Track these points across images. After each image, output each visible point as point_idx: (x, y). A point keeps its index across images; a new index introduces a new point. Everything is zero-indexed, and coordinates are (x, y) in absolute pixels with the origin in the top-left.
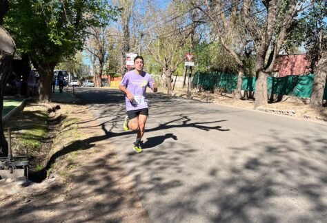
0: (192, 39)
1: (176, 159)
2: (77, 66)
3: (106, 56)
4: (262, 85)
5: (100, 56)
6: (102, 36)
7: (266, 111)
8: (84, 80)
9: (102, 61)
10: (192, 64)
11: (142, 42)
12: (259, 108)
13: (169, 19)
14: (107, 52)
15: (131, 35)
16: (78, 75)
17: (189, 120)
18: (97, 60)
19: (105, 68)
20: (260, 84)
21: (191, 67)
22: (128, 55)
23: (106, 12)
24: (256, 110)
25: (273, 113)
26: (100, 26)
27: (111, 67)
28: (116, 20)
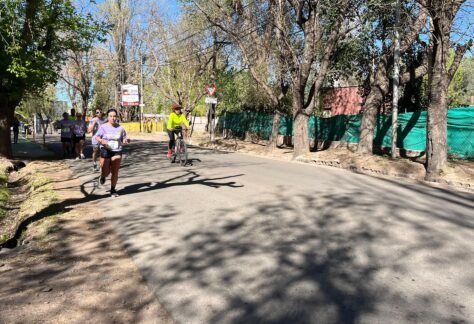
0: (214, 66)
1: (157, 223)
3: (91, 88)
4: (302, 128)
5: (83, 88)
6: (84, 60)
7: (307, 162)
9: (85, 97)
10: (214, 101)
11: (145, 68)
12: (297, 158)
13: (182, 37)
14: (93, 83)
15: (129, 58)
16: (48, 117)
17: (198, 176)
18: (78, 95)
19: (90, 105)
20: (300, 127)
21: (213, 105)
22: (124, 87)
23: (90, 31)
24: (293, 162)
25: (313, 164)
26: (82, 50)
27: (100, 105)
28: (105, 41)
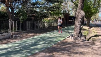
2: (97, 17)
8: (99, 21)
